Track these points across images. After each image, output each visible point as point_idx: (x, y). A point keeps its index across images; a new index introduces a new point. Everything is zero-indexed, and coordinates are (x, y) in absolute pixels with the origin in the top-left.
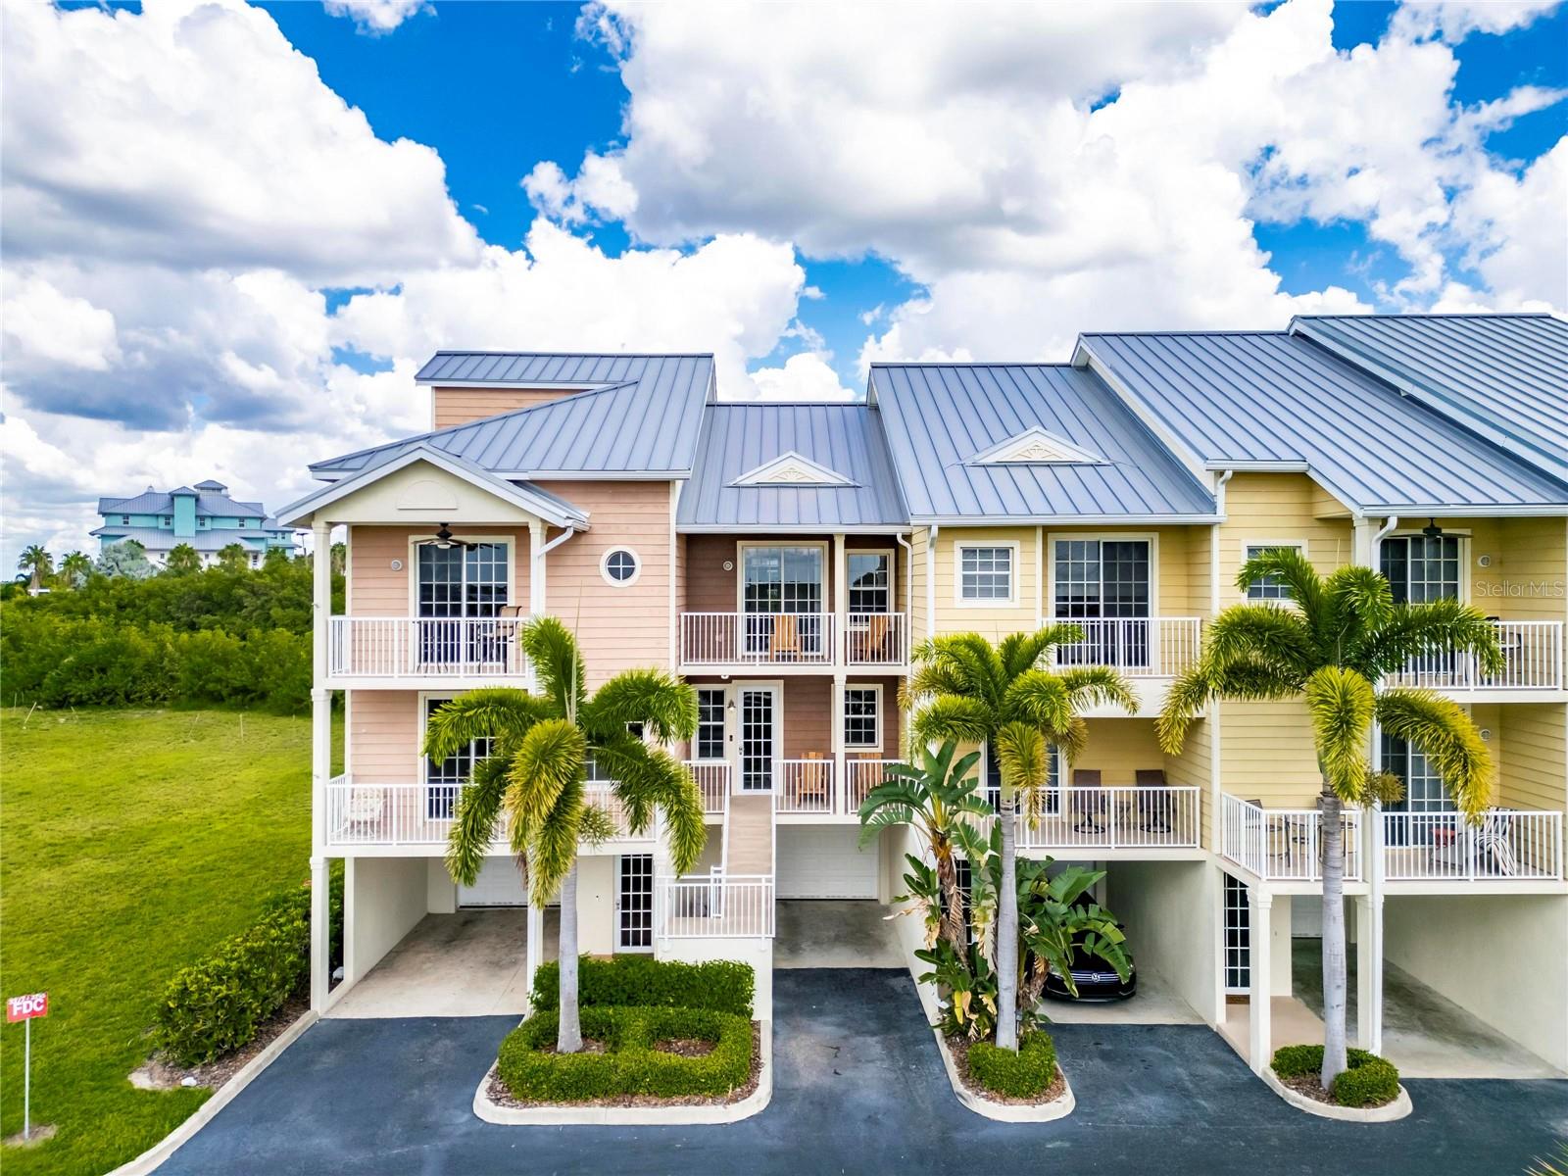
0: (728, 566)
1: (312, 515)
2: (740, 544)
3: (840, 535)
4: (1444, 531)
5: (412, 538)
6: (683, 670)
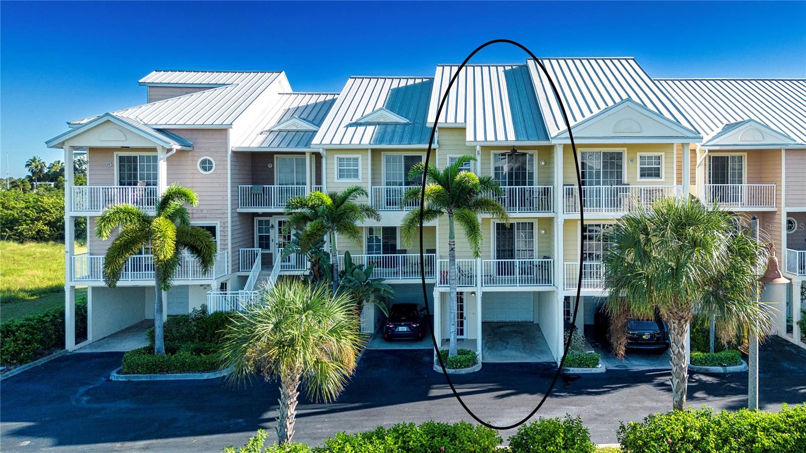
0: (270, 166)
1: (63, 143)
2: (275, 156)
3: (308, 152)
4: (518, 151)
5: (115, 153)
6: (239, 210)
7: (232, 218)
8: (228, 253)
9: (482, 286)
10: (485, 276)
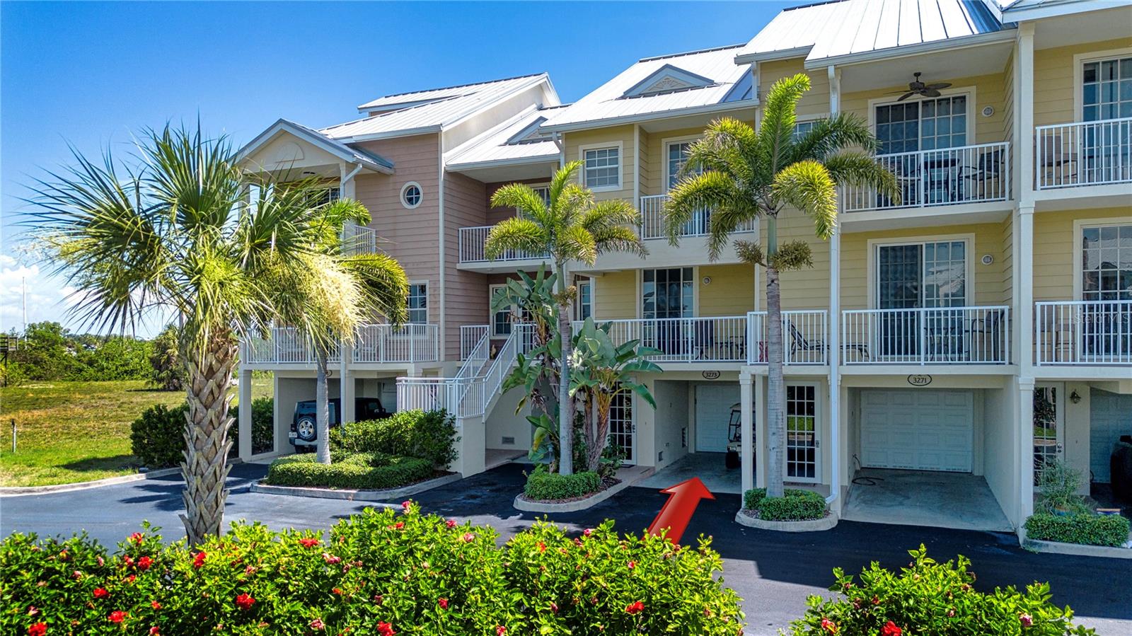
6: (460, 266)
7: (446, 275)
8: (439, 328)
9: (841, 364)
10: (848, 346)
